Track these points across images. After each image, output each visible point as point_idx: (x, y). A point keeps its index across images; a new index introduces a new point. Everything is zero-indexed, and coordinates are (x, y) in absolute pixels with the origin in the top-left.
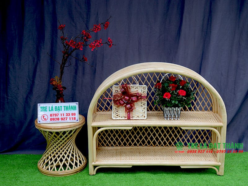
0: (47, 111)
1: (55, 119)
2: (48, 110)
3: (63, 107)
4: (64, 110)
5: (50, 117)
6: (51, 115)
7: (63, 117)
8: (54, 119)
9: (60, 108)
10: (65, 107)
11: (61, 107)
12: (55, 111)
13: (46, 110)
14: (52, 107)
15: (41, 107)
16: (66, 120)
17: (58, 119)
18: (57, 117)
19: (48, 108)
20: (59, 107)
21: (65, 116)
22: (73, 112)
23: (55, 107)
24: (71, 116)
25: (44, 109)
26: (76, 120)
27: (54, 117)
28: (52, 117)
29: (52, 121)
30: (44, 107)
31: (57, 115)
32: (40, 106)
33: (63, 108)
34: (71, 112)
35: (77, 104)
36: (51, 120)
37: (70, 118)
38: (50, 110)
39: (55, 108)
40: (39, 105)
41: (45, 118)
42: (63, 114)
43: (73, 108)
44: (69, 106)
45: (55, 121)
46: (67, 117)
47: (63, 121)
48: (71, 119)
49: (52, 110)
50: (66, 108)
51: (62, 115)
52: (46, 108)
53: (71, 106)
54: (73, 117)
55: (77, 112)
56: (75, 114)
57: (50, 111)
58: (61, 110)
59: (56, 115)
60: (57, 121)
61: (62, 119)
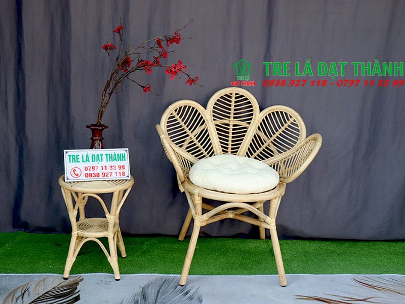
0: (79, 162)
1: (93, 175)
2: (80, 160)
3: (104, 155)
4: (107, 161)
5: (84, 172)
6: (86, 169)
7: (104, 171)
8: (91, 175)
9: (100, 157)
10: (108, 156)
11: (102, 155)
12: (93, 161)
13: (78, 160)
14: (87, 156)
15: (70, 156)
16: (111, 176)
17: (98, 175)
18: (96, 172)
19: (80, 157)
20: (98, 155)
21: (108, 171)
22: (121, 163)
23: (92, 155)
24: (118, 170)
25: (75, 159)
26: (126, 175)
27: (91, 171)
28: (88, 172)
29: (89, 177)
30: (74, 156)
31: (96, 168)
32: (68, 154)
33: (104, 157)
34: (117, 163)
35: (126, 151)
36: (86, 176)
37: (116, 173)
38: (85, 160)
39: (92, 158)
40: (66, 152)
41: (76, 173)
42: (106, 167)
43: (121, 158)
44: (115, 155)
45: (92, 179)
46: (111, 171)
47: (105, 177)
48: (118, 174)
49: (88, 160)
50: (111, 158)
51: (104, 168)
52: (78, 157)
53: (118, 154)
54: (122, 171)
55: (126, 163)
56: (123, 167)
57: (83, 162)
58: (102, 161)
59: (93, 168)
60: (96, 177)
61: (104, 175)
